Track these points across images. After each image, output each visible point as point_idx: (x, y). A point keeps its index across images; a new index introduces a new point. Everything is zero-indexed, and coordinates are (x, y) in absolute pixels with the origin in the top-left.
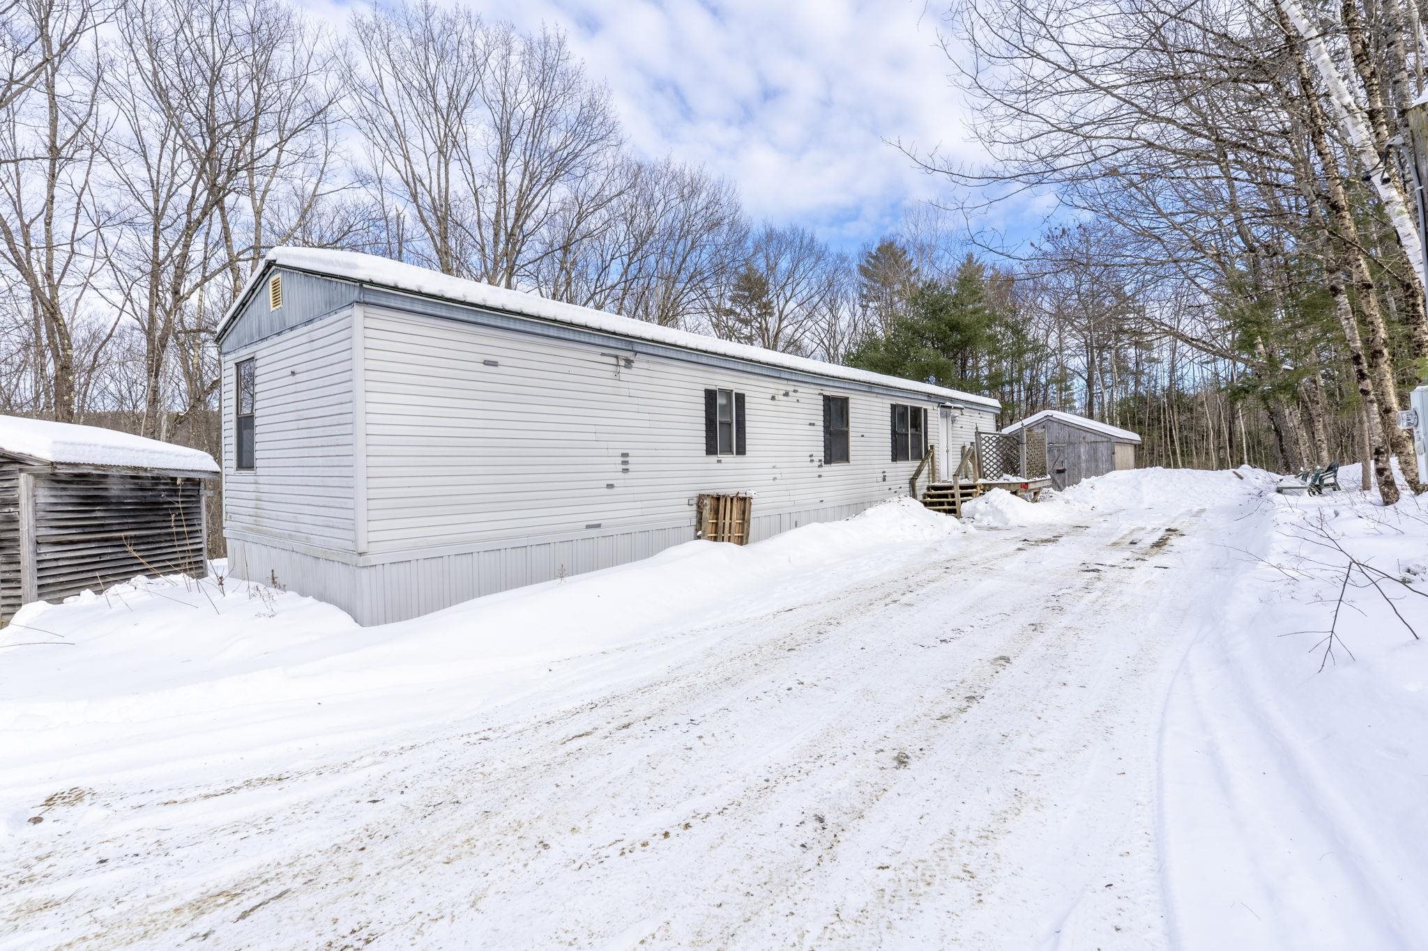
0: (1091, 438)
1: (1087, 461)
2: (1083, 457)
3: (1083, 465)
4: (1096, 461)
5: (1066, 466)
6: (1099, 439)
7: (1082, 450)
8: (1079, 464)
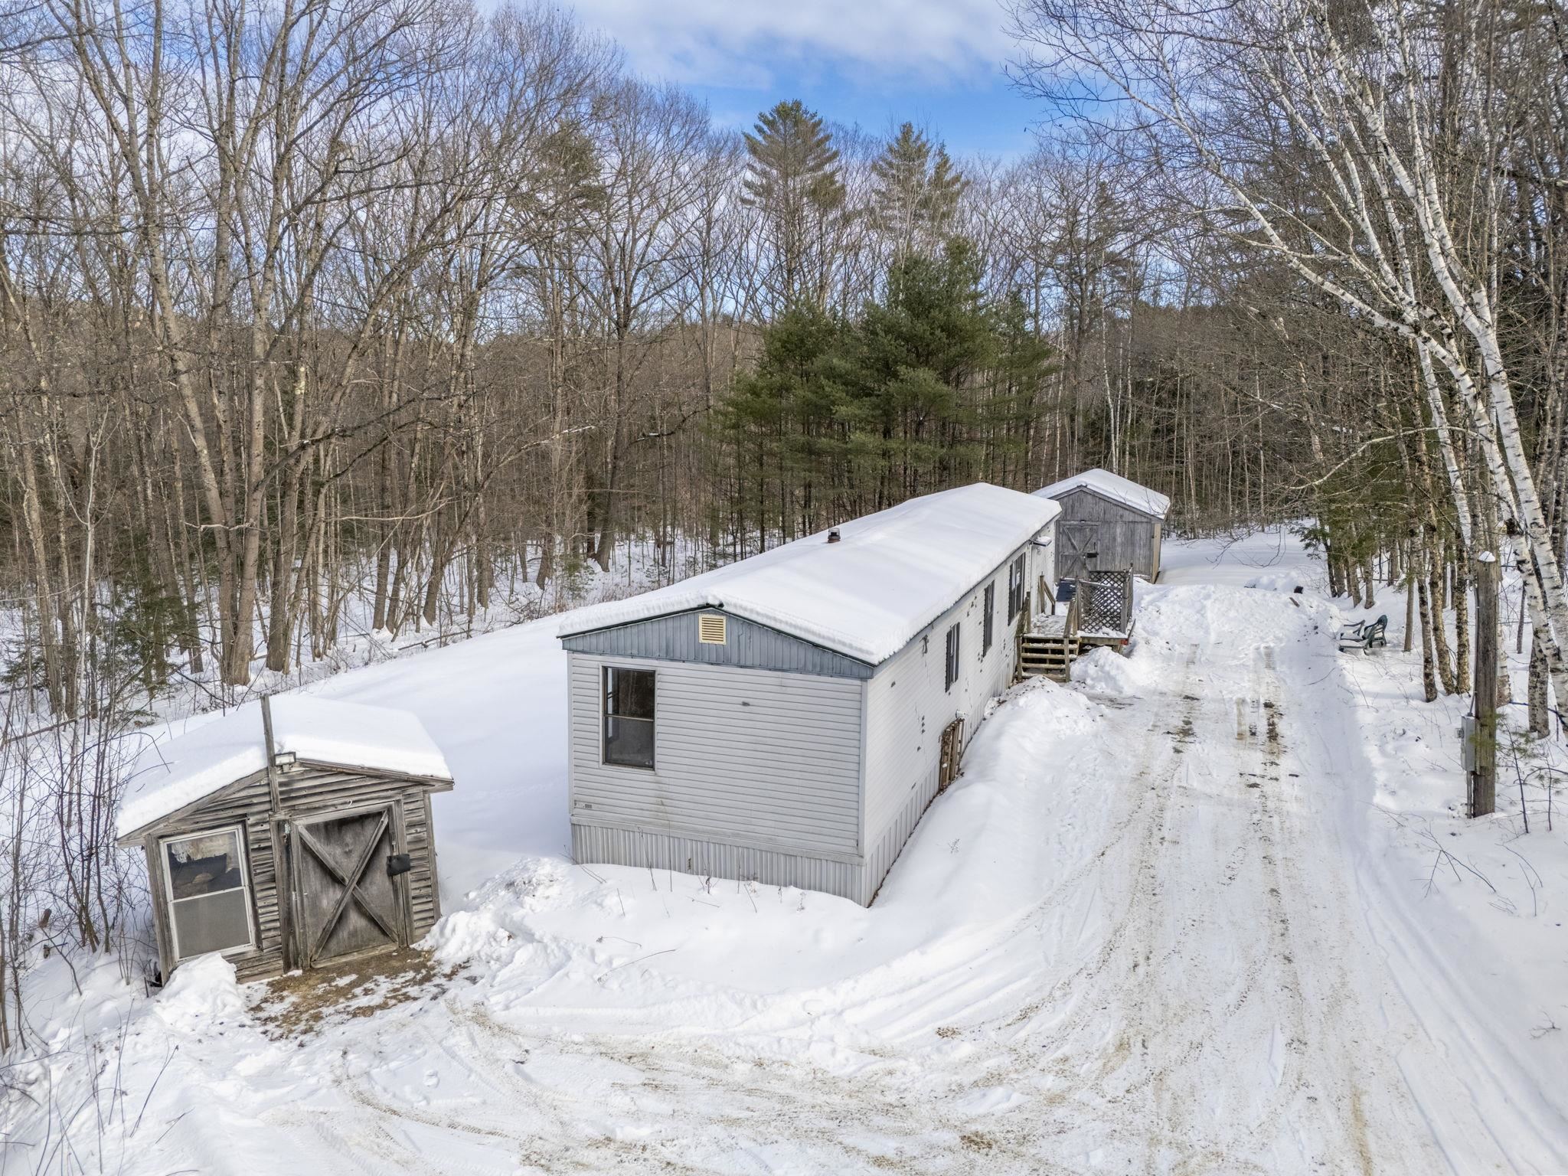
0: (1129, 516)
1: (1123, 544)
2: (1119, 540)
3: (1119, 549)
4: (1133, 544)
5: (1098, 549)
6: (1138, 519)
7: (1118, 531)
8: (1114, 547)
